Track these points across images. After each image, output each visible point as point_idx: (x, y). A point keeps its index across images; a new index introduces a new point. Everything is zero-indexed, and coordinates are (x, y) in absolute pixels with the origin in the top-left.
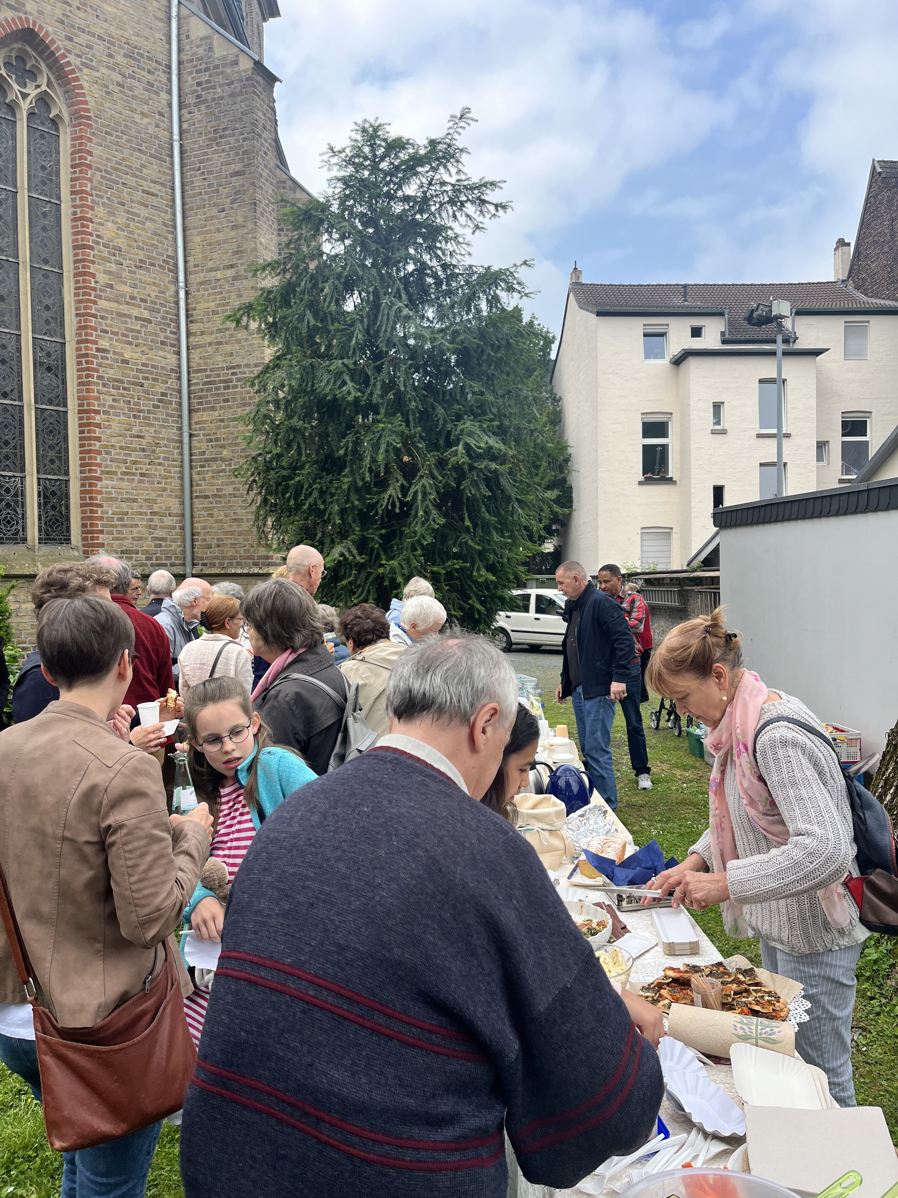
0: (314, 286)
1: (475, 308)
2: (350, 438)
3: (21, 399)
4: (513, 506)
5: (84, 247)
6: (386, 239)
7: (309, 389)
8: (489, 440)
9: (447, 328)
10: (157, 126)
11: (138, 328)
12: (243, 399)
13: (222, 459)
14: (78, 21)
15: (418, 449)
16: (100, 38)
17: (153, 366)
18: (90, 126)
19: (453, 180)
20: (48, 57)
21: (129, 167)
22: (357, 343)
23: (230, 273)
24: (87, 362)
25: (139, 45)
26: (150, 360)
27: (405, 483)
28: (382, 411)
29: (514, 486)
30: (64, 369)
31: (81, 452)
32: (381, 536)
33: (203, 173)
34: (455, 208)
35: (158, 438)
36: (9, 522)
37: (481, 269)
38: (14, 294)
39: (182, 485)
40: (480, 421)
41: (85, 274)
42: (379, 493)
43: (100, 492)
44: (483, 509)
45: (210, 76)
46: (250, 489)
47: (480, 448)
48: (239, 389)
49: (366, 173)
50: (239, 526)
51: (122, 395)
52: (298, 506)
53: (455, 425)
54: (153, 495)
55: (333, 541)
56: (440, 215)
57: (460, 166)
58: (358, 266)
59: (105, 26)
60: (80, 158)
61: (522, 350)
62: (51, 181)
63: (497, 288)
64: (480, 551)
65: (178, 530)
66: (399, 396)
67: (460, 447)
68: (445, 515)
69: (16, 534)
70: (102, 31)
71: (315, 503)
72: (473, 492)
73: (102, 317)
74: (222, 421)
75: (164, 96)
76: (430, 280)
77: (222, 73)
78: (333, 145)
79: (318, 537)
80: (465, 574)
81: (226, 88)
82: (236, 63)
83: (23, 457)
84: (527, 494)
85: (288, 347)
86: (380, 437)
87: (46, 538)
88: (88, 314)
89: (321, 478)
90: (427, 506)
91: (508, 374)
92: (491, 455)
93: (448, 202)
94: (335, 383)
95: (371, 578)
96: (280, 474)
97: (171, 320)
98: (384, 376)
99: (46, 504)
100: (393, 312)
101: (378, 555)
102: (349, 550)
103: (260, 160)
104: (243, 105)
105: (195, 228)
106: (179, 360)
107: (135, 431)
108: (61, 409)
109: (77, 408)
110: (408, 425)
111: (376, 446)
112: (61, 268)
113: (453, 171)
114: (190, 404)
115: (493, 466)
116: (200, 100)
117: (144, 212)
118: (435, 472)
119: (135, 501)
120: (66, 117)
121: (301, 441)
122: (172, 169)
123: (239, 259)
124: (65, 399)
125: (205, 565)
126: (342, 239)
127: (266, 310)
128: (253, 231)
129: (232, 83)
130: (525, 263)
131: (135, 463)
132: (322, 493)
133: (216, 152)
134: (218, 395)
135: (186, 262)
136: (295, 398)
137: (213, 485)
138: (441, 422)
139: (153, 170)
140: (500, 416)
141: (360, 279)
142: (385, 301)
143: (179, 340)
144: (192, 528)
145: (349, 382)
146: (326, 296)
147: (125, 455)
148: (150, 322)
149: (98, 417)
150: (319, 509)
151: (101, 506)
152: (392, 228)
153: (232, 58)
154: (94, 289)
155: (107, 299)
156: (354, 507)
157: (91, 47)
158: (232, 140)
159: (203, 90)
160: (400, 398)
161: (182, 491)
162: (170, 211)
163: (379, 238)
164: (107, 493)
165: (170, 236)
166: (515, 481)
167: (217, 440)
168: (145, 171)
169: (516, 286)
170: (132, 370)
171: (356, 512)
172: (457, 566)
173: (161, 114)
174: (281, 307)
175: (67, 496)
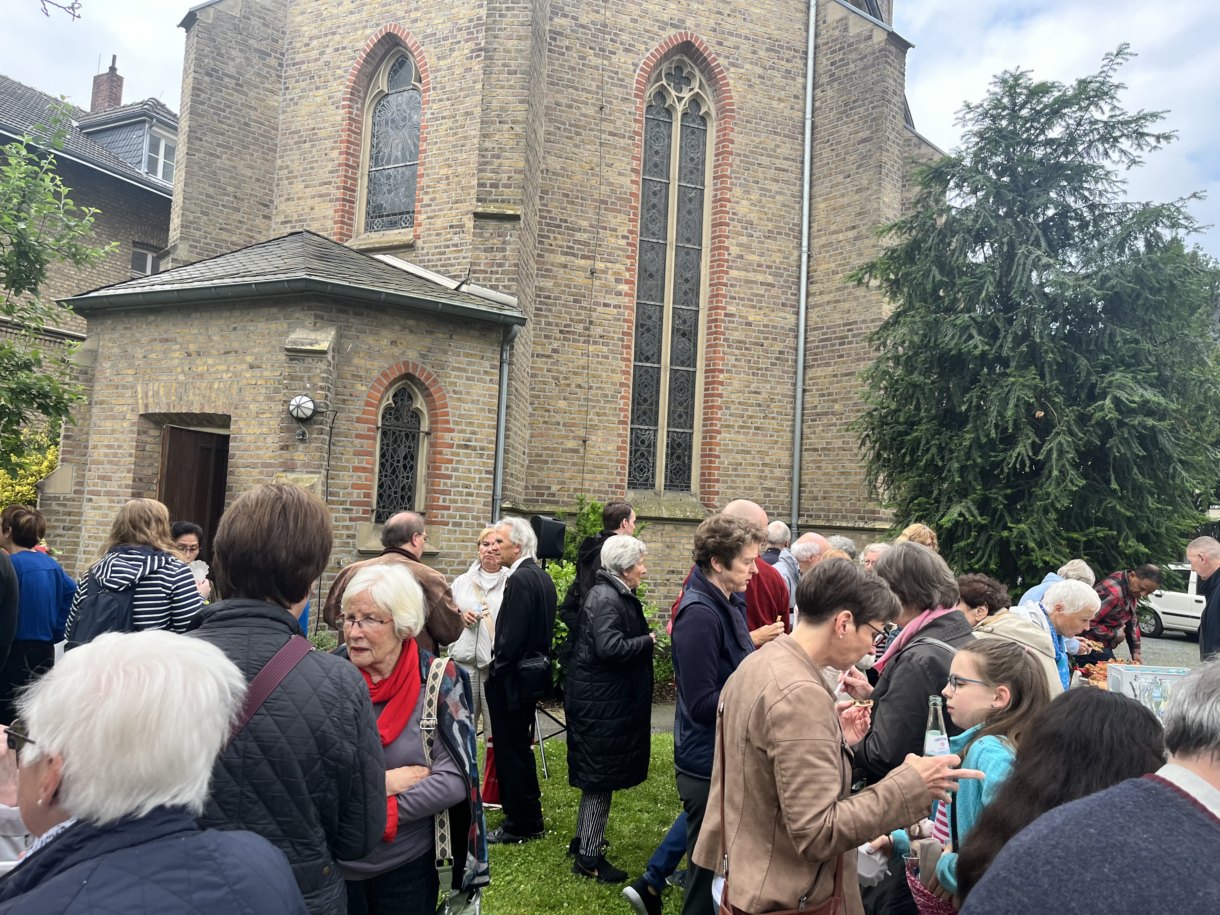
0: (942, 241)
1: (1130, 249)
2: (975, 393)
3: (659, 362)
4: (1174, 468)
5: (721, 224)
6: (1023, 186)
7: (932, 344)
8: (1145, 393)
9: (1095, 273)
10: (792, 108)
11: (762, 292)
12: (857, 354)
13: (833, 414)
14: (728, 26)
15: (1054, 403)
16: (747, 38)
17: (773, 327)
18: (733, 118)
19: (1105, 118)
20: (702, 63)
21: (765, 149)
22: (986, 295)
23: (851, 234)
24: (716, 327)
25: (779, 37)
26: (771, 321)
27: (1037, 440)
28: (1013, 364)
29: (1178, 445)
30: (696, 334)
31: (705, 408)
32: (1006, 497)
33: (832, 145)
34: (1107, 146)
35: (774, 394)
36: (642, 470)
37: (1137, 206)
38: (661, 271)
39: (793, 438)
40: (1133, 372)
41: (720, 248)
42: (1005, 450)
43: (718, 444)
44: (1135, 470)
45: (844, 54)
46: (863, 443)
47: (1133, 402)
48: (854, 345)
49: (1004, 123)
50: (846, 479)
51: (743, 355)
52: (913, 462)
53: (1101, 377)
54: (765, 447)
55: (950, 500)
56: (1088, 154)
57: (1115, 102)
58: (992, 217)
59: (751, 26)
60: (723, 147)
61: (1188, 292)
62: (698, 170)
63: (1157, 225)
64: (1129, 518)
65: (786, 481)
66: (1034, 349)
67: (1108, 401)
68: (1085, 476)
69: (647, 480)
70: (748, 31)
71: (933, 459)
72: (1122, 451)
73: (732, 286)
74: (835, 376)
75: (800, 80)
76: (1073, 223)
77: (856, 49)
78: (969, 101)
79: (934, 495)
80: (1111, 543)
81: (859, 63)
82: (870, 37)
83: (657, 413)
84: (1194, 454)
85: (910, 303)
86: (1009, 392)
87: (670, 485)
88: (720, 284)
89: (940, 434)
90: (1063, 466)
91: (1169, 319)
92: (1146, 409)
93: (1098, 140)
94: (960, 337)
95: (992, 542)
96: (895, 429)
97: (793, 283)
98: (1017, 328)
99: (672, 454)
100: (1030, 262)
101: (1002, 516)
102: (969, 510)
103: (888, 124)
104: (874, 75)
105: (820, 196)
106: (798, 319)
107: (753, 387)
108: (691, 369)
109: (704, 368)
110: (1043, 377)
111: (1005, 401)
112: (700, 245)
113: (1106, 108)
114: (805, 361)
115: (1150, 422)
116: (833, 78)
117: (775, 187)
118: (1076, 429)
119: (749, 452)
120: (713, 114)
121: (921, 397)
122: (803, 145)
123: (861, 220)
124: (695, 360)
125: (811, 516)
126: (974, 192)
127: (889, 268)
128: (878, 191)
129: (866, 56)
130: (1194, 195)
131: (751, 417)
132: (941, 449)
133: (846, 123)
134: (832, 351)
135: (810, 228)
136: (916, 354)
137: (823, 438)
138: (1083, 374)
139: (785, 150)
140: (1160, 365)
141: (993, 230)
142: (1021, 250)
143: (798, 301)
144: (800, 480)
145: (976, 335)
146: (954, 250)
147: (743, 410)
148: (773, 286)
149: (721, 376)
150: (937, 465)
151: (719, 457)
152: (1030, 173)
153: (867, 33)
154: (727, 261)
155: (737, 269)
156: (975, 464)
157: (737, 48)
158: (862, 109)
159: (836, 68)
160: (1034, 350)
161: (793, 443)
162: (798, 182)
163: (1017, 186)
164: (725, 445)
165: (797, 206)
166: (1177, 439)
167: (829, 394)
168: (778, 150)
169: (1182, 222)
170: (754, 331)
171: (978, 470)
172: (1100, 534)
173: (796, 97)
174: (904, 264)
175: (690, 448)
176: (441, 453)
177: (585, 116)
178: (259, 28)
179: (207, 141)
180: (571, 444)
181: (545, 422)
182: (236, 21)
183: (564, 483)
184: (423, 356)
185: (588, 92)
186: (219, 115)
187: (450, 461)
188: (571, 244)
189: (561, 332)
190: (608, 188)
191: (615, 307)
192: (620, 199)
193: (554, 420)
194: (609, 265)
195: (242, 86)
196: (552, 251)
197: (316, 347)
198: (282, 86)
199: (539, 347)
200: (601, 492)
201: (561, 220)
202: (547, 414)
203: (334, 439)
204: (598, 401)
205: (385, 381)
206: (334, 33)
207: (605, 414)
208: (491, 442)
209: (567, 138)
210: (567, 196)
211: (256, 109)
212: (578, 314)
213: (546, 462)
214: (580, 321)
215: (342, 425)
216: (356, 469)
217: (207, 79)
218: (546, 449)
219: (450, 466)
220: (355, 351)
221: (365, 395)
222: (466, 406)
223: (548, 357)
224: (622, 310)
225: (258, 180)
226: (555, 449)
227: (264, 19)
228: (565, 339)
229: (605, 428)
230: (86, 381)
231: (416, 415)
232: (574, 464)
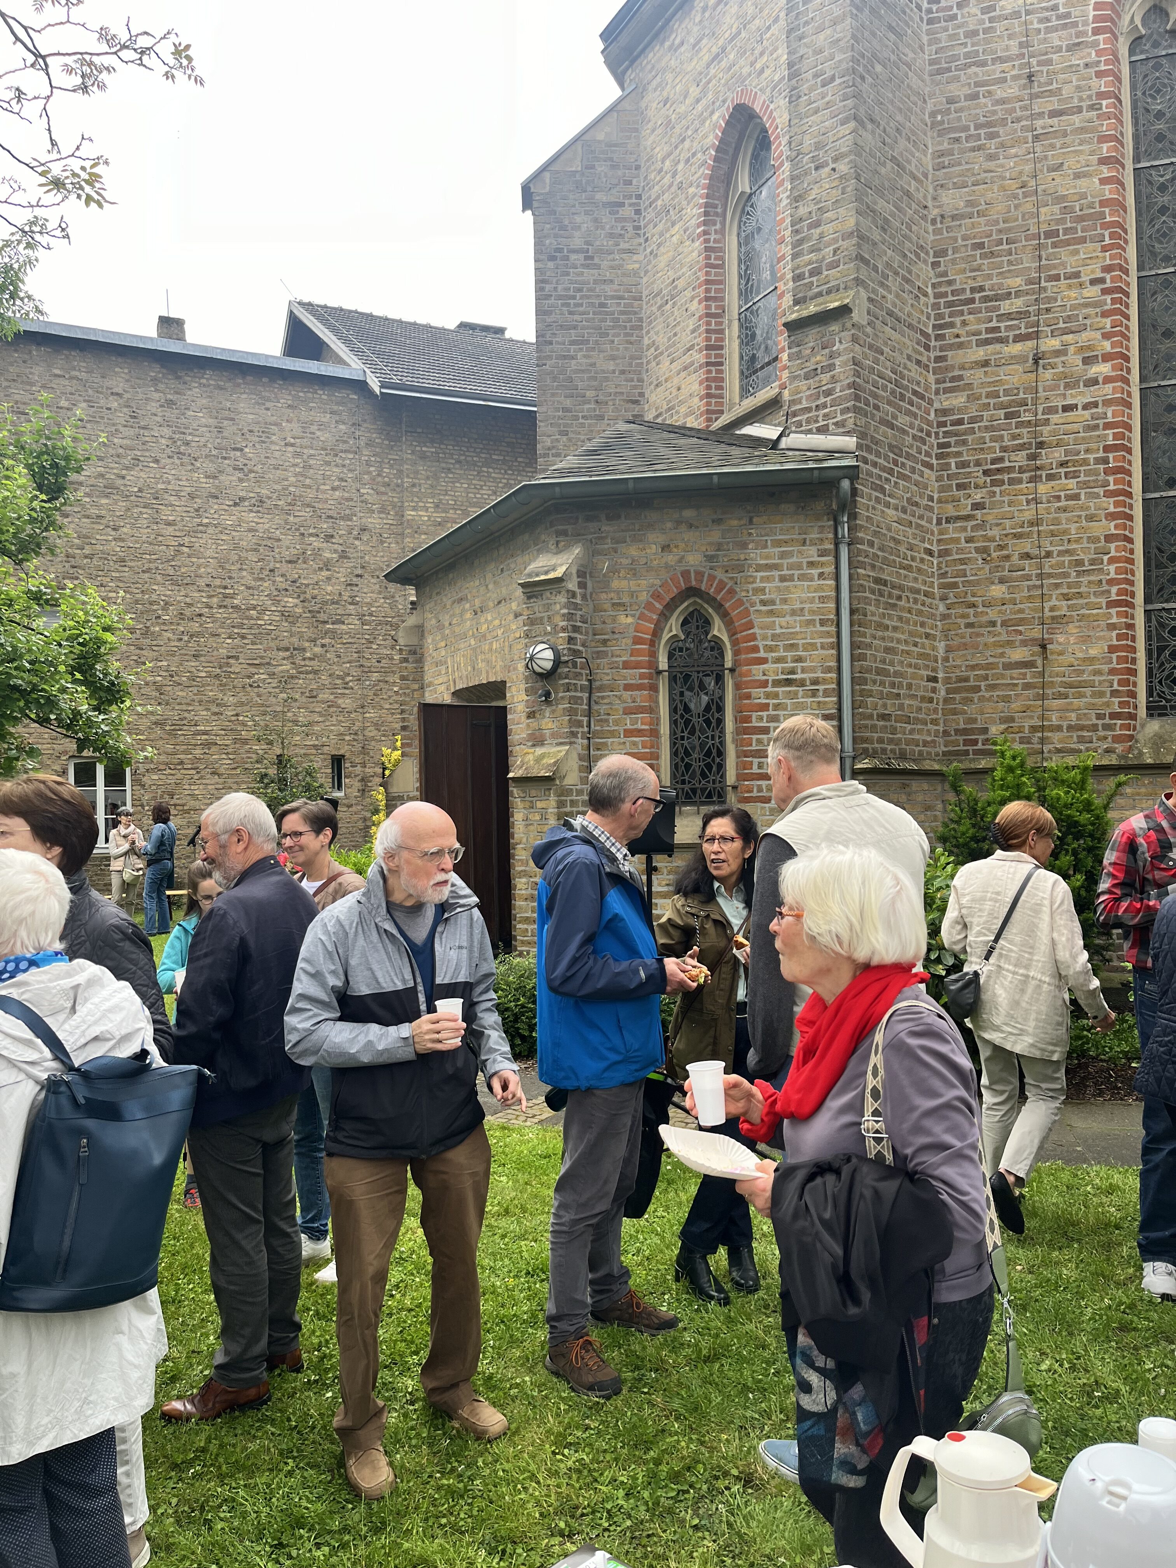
176: (748, 696)
177: (1003, 101)
178: (606, 175)
179: (558, 343)
180: (1018, 654)
181: (969, 625)
182: (578, 177)
183: (1012, 719)
184: (710, 558)
185: (1002, 60)
186: (568, 305)
187: (765, 707)
188: (994, 324)
189: (986, 473)
190: (1056, 209)
191: (1085, 407)
192: (1081, 219)
193: (984, 619)
194: (1069, 338)
195: (592, 258)
196: (961, 346)
197: (551, 576)
198: (642, 240)
199: (950, 506)
200: (1082, 728)
201: (973, 290)
202: (971, 611)
203: (596, 695)
204: (1066, 575)
205: (658, 605)
206: (683, 140)
207: (1080, 595)
208: (829, 670)
209: (973, 149)
210: (981, 246)
211: (612, 281)
212: (1014, 437)
213: (977, 689)
214: (1022, 447)
215: (605, 675)
216: (629, 733)
217: (551, 264)
218: (973, 668)
219: (765, 714)
220: (614, 570)
221: (632, 629)
222: (783, 621)
223: (967, 518)
224: (1100, 410)
225: (623, 372)
226: (990, 666)
227: (611, 159)
228: (994, 483)
229: (1082, 617)
230: (416, 662)
231: (717, 647)
232: (1027, 686)
